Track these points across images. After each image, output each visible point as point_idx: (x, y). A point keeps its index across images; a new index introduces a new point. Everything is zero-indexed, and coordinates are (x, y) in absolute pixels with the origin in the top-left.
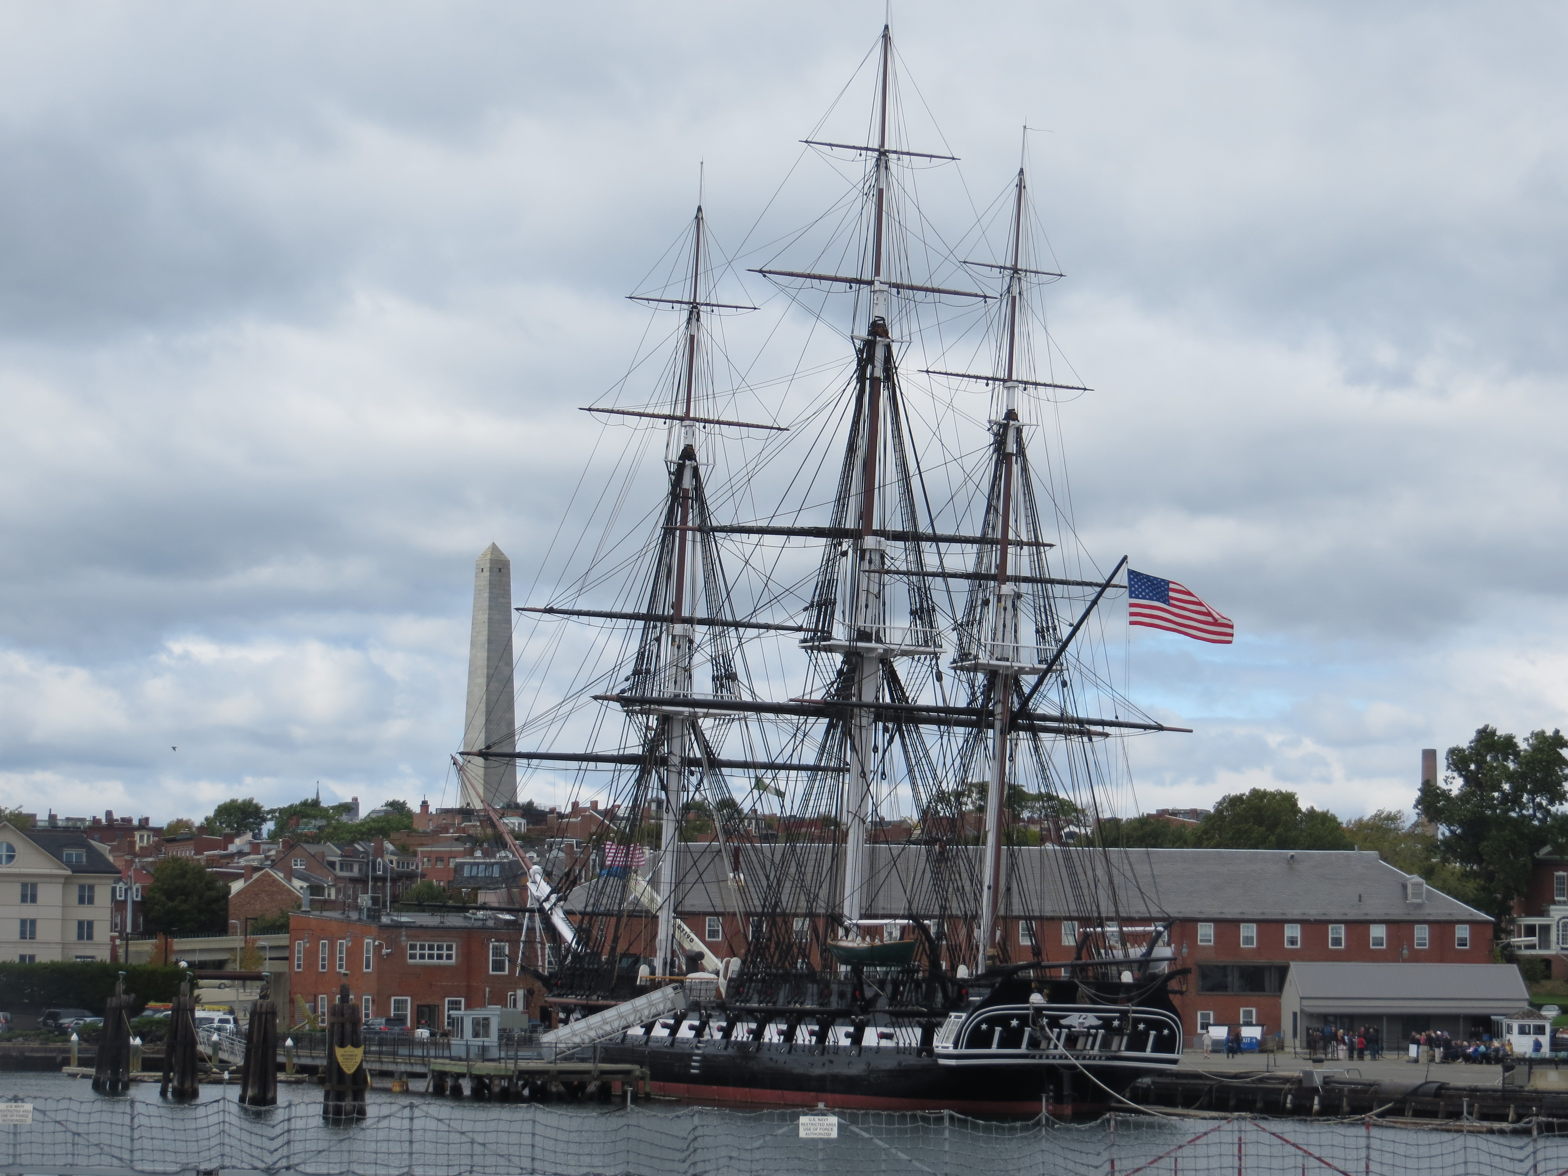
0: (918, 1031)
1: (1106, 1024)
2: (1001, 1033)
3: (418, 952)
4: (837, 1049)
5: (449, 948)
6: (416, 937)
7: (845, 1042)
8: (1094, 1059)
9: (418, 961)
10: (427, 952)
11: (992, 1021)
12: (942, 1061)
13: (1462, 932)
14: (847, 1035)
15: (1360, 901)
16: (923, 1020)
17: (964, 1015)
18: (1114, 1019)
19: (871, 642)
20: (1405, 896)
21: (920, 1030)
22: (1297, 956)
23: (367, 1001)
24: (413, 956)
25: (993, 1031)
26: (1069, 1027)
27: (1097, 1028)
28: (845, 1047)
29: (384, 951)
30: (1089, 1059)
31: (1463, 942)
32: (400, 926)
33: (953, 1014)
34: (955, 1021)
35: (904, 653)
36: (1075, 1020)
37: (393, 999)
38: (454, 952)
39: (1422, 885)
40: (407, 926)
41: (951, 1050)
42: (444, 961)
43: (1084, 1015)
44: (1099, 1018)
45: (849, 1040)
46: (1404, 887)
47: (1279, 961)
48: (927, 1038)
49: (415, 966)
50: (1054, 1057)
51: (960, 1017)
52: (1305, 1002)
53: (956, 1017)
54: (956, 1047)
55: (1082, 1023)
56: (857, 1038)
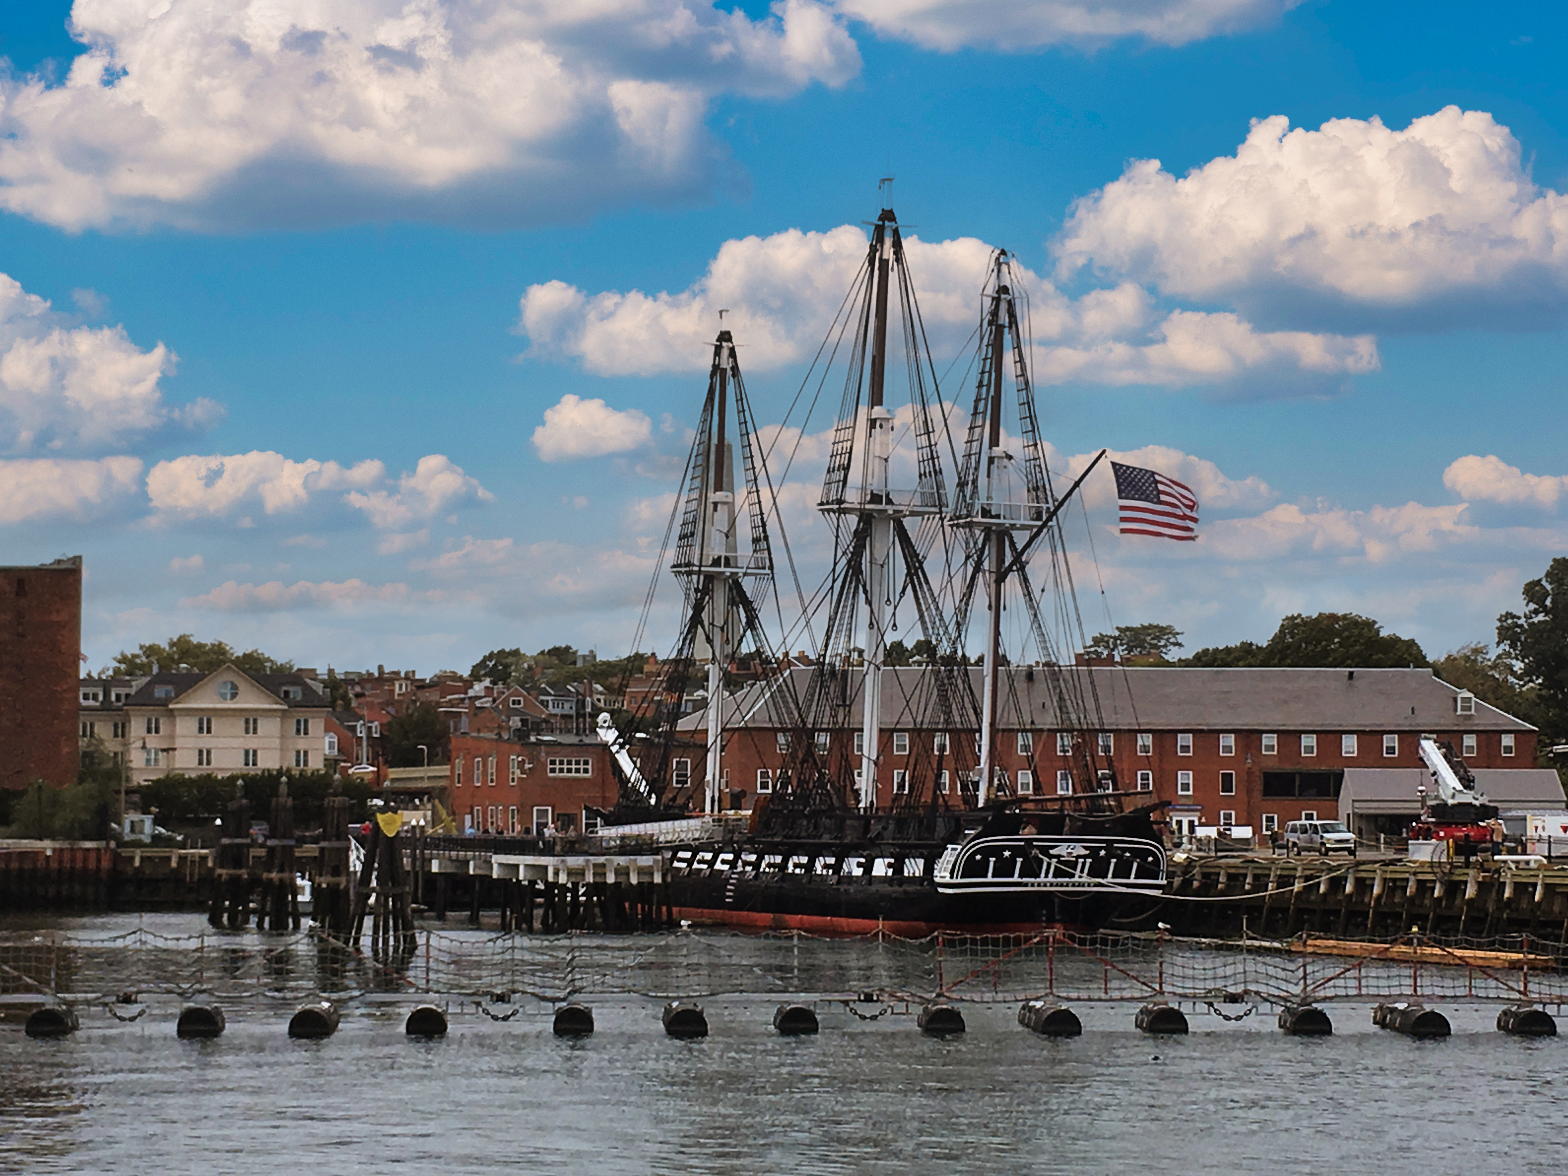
0: (921, 862)
1: (1094, 852)
2: (995, 862)
3: (558, 766)
4: (850, 877)
5: (586, 763)
6: (556, 754)
7: (858, 872)
8: (1083, 886)
9: (557, 774)
10: (565, 767)
11: (987, 852)
12: (940, 890)
13: (1508, 740)
14: (859, 865)
15: (1413, 713)
16: (925, 852)
17: (959, 847)
18: (1101, 848)
19: (881, 503)
20: (1456, 710)
21: (922, 861)
22: (1351, 762)
23: (513, 810)
24: (553, 771)
25: (989, 862)
26: (1058, 857)
27: (1085, 857)
28: (857, 877)
29: (527, 766)
30: (1079, 886)
31: (1508, 749)
32: (540, 743)
33: (950, 846)
34: (950, 855)
35: (913, 514)
36: (1062, 850)
37: (535, 808)
38: (590, 767)
39: (1470, 698)
40: (548, 744)
41: (947, 880)
42: (581, 775)
43: (1073, 845)
44: (1086, 848)
45: (861, 869)
46: (1455, 700)
47: (1336, 768)
48: (929, 869)
49: (555, 779)
50: (1045, 885)
51: (956, 849)
52: (1357, 805)
53: (953, 849)
54: (952, 877)
55: (1071, 853)
56: (868, 867)
